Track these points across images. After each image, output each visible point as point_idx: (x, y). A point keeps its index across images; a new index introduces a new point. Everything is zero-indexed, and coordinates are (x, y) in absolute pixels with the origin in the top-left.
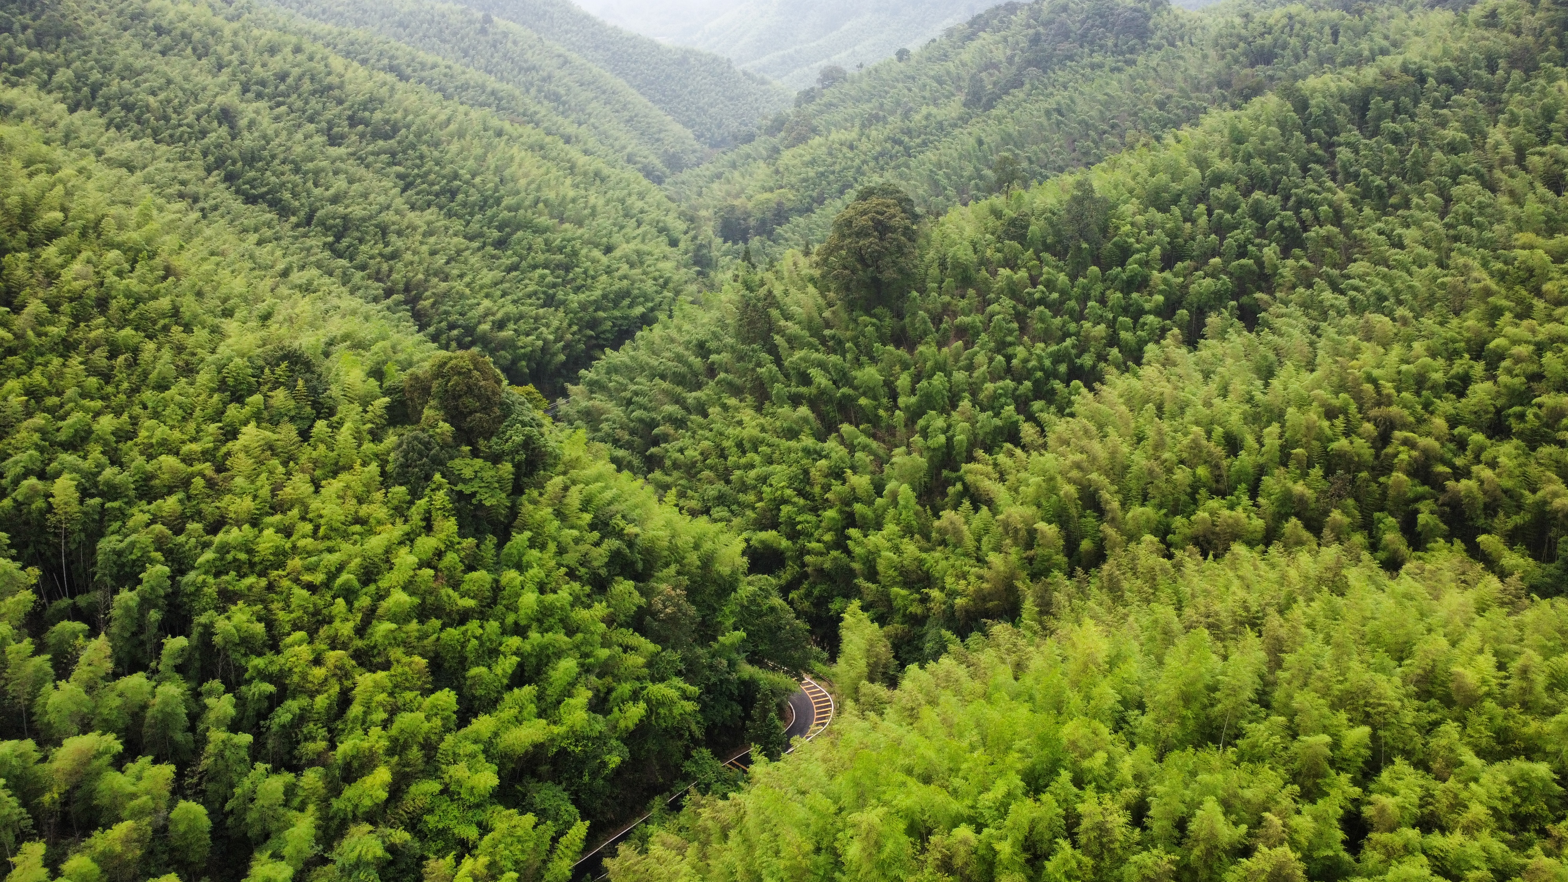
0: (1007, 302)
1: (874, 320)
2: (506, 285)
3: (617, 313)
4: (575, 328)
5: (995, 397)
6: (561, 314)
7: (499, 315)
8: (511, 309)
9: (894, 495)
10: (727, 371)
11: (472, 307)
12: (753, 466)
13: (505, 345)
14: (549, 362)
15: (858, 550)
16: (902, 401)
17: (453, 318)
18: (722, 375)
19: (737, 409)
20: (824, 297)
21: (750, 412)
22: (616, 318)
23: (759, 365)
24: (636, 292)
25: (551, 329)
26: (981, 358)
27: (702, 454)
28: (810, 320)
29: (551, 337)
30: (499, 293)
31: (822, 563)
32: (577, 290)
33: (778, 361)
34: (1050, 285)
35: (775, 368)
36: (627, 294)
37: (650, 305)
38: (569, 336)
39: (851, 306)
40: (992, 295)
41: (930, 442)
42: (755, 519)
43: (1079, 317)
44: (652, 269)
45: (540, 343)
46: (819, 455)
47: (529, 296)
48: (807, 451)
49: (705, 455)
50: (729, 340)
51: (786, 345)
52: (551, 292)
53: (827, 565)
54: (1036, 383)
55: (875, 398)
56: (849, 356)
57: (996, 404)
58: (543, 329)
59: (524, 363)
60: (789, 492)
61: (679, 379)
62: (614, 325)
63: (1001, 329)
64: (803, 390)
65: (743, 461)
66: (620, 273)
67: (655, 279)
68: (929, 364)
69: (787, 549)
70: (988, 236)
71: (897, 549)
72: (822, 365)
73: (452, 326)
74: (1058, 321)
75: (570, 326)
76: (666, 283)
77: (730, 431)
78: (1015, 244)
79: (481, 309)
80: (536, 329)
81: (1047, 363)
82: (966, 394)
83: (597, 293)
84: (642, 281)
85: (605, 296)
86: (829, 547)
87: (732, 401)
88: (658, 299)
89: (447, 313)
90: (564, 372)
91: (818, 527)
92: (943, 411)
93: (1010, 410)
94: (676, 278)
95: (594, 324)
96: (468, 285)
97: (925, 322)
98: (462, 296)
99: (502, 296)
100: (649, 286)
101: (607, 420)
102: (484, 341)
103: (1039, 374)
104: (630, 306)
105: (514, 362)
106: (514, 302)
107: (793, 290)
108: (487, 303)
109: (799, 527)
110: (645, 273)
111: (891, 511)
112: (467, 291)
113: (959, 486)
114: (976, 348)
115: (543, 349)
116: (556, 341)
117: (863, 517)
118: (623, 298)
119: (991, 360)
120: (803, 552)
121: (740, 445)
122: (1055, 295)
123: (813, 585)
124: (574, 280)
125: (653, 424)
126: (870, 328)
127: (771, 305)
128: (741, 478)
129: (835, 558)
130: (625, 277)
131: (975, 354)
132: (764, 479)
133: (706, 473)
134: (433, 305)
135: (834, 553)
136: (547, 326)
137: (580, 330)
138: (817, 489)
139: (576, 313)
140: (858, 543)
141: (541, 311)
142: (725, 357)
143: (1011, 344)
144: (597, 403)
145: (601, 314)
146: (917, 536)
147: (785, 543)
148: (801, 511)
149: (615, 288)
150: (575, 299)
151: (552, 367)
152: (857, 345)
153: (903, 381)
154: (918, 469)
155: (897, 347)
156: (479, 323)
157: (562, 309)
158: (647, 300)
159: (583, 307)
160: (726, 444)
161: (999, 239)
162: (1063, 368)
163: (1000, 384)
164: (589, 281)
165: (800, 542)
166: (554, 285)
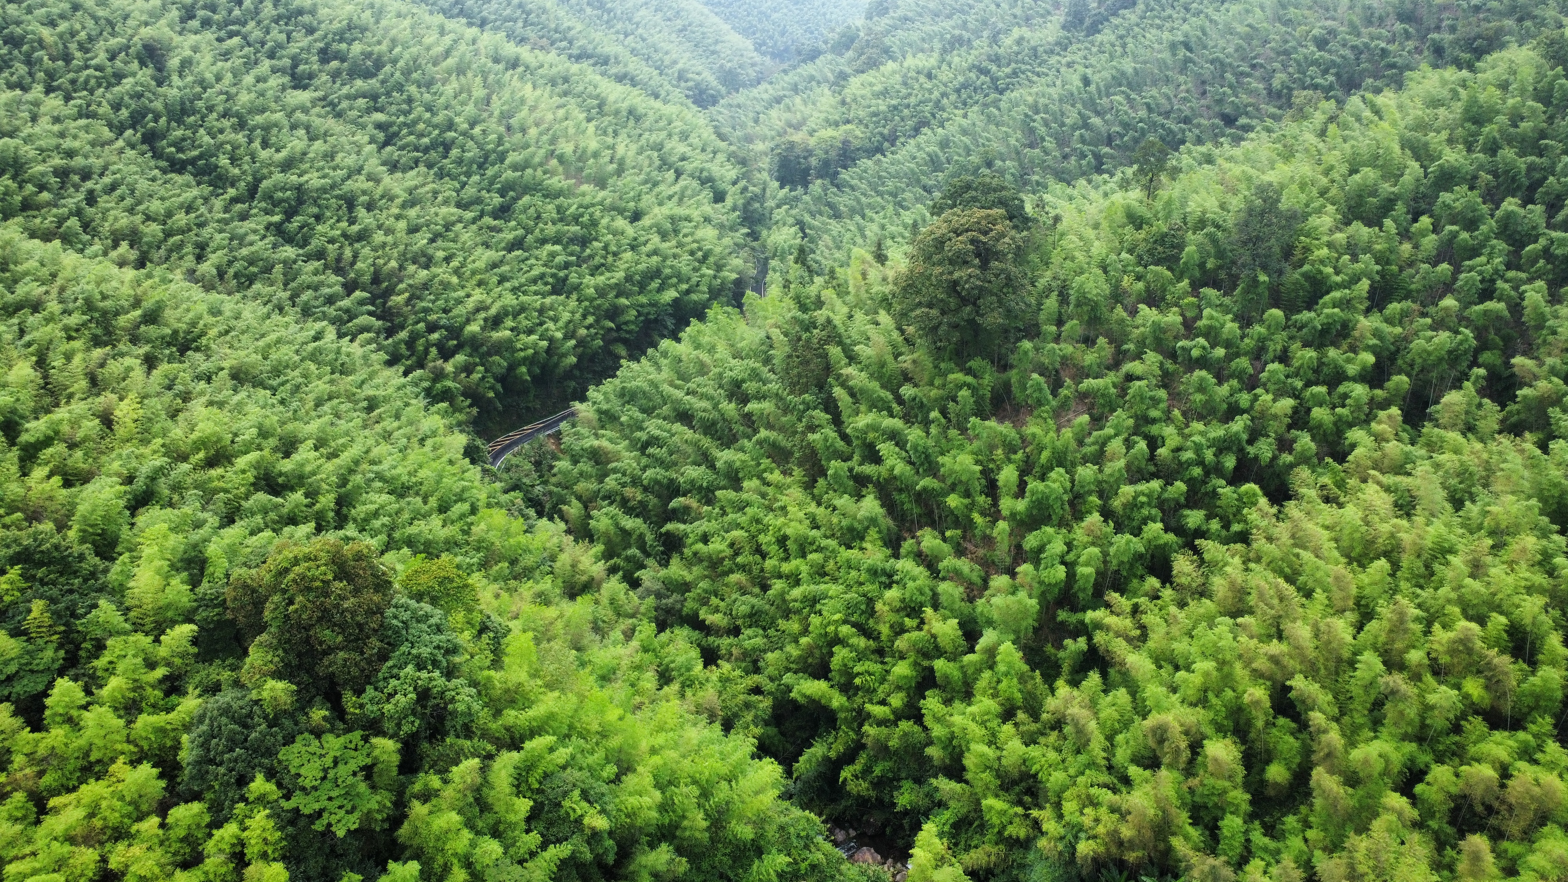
0: (1152, 357)
1: (969, 379)
2: (505, 268)
3: (643, 299)
4: (590, 319)
5: (1133, 505)
6: (573, 303)
7: (493, 311)
8: (509, 300)
9: (991, 652)
10: (770, 426)
11: (459, 302)
12: (798, 583)
13: (499, 348)
14: (557, 365)
15: (938, 731)
16: (1006, 504)
17: (433, 317)
18: (763, 433)
19: (780, 487)
20: (902, 332)
21: (796, 493)
22: (642, 306)
23: (812, 428)
24: (667, 271)
25: (561, 324)
26: (1116, 445)
27: (732, 545)
28: (882, 365)
29: (559, 335)
30: (495, 279)
31: (888, 738)
32: (594, 271)
33: (837, 421)
34: (1212, 335)
35: (830, 433)
36: (656, 273)
37: (685, 287)
38: (583, 332)
39: (938, 353)
40: (1131, 346)
41: (1044, 574)
42: (800, 657)
43: (1251, 383)
44: (689, 239)
45: (545, 343)
46: (888, 579)
47: (534, 281)
48: (874, 572)
49: (736, 549)
50: (774, 387)
51: (849, 399)
52: (562, 274)
53: (893, 743)
54: (1191, 482)
55: (967, 494)
56: (933, 430)
57: (1137, 516)
58: (550, 325)
59: (524, 369)
60: (845, 630)
61: (709, 428)
62: (640, 314)
63: (1142, 398)
64: (869, 469)
65: (786, 567)
66: (649, 247)
67: (692, 253)
68: (1045, 455)
69: (842, 708)
70: (1124, 255)
71: (993, 741)
72: (894, 436)
73: (432, 328)
74: (1224, 390)
75: (584, 316)
76: (705, 257)
77: (769, 519)
78: (1162, 270)
79: (471, 304)
80: (541, 324)
81: (1209, 455)
82: (1094, 499)
83: (621, 275)
84: (675, 256)
85: (628, 278)
86: (899, 716)
87: (775, 476)
88: (694, 280)
89: (426, 310)
90: (577, 373)
91: (883, 680)
92: (1062, 523)
93: (1155, 528)
94: (718, 250)
95: (614, 313)
96: (456, 272)
97: (1040, 390)
98: (446, 286)
99: (500, 283)
100: (684, 264)
101: (615, 471)
102: (474, 344)
103: (1197, 471)
104: (660, 290)
105: (512, 368)
106: (514, 290)
107: (859, 316)
108: (478, 295)
109: (857, 681)
110: (680, 245)
111: (987, 674)
112: (455, 280)
113: (1082, 643)
114: (1109, 431)
115: (548, 351)
116: (566, 337)
117: (946, 677)
118: (652, 279)
119: (1129, 444)
120: (861, 717)
121: (782, 541)
122: (1220, 352)
123: (873, 760)
124: (591, 257)
125: (673, 490)
126: (964, 393)
127: (829, 339)
128: (782, 594)
129: (905, 734)
130: (655, 252)
131: (1109, 438)
132: (813, 602)
133: (734, 577)
134: (408, 302)
135: (905, 725)
136: (555, 320)
137: (597, 321)
138: (885, 630)
139: (592, 300)
140: (938, 720)
141: (548, 300)
142: (767, 406)
143: (1154, 421)
144: (605, 443)
145: (623, 301)
146: (1021, 716)
147: (837, 700)
148: (861, 656)
149: (642, 267)
150: (591, 283)
151: (560, 370)
152: (944, 412)
153: (1008, 475)
154: (1025, 612)
155: (1001, 420)
156: (468, 321)
157: (574, 296)
158: (680, 281)
159: (601, 292)
160: (762, 538)
161: (1140, 260)
162: (1230, 462)
163: (1143, 487)
164: (610, 259)
165: (858, 700)
166: (567, 265)
